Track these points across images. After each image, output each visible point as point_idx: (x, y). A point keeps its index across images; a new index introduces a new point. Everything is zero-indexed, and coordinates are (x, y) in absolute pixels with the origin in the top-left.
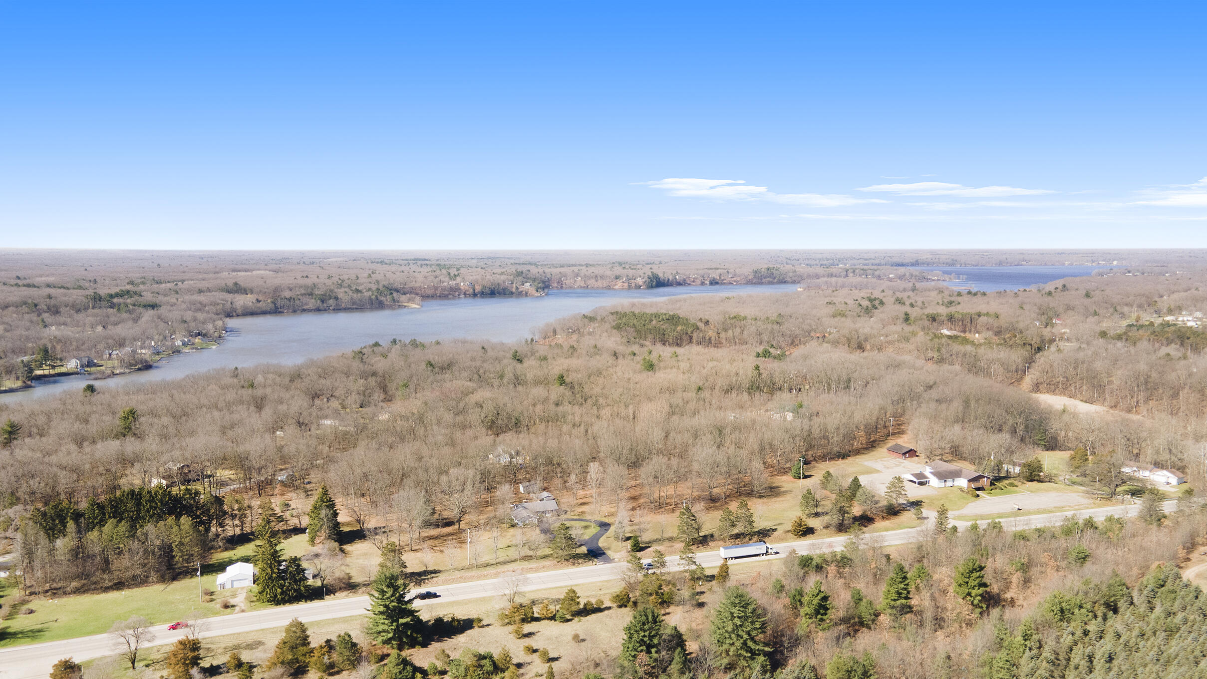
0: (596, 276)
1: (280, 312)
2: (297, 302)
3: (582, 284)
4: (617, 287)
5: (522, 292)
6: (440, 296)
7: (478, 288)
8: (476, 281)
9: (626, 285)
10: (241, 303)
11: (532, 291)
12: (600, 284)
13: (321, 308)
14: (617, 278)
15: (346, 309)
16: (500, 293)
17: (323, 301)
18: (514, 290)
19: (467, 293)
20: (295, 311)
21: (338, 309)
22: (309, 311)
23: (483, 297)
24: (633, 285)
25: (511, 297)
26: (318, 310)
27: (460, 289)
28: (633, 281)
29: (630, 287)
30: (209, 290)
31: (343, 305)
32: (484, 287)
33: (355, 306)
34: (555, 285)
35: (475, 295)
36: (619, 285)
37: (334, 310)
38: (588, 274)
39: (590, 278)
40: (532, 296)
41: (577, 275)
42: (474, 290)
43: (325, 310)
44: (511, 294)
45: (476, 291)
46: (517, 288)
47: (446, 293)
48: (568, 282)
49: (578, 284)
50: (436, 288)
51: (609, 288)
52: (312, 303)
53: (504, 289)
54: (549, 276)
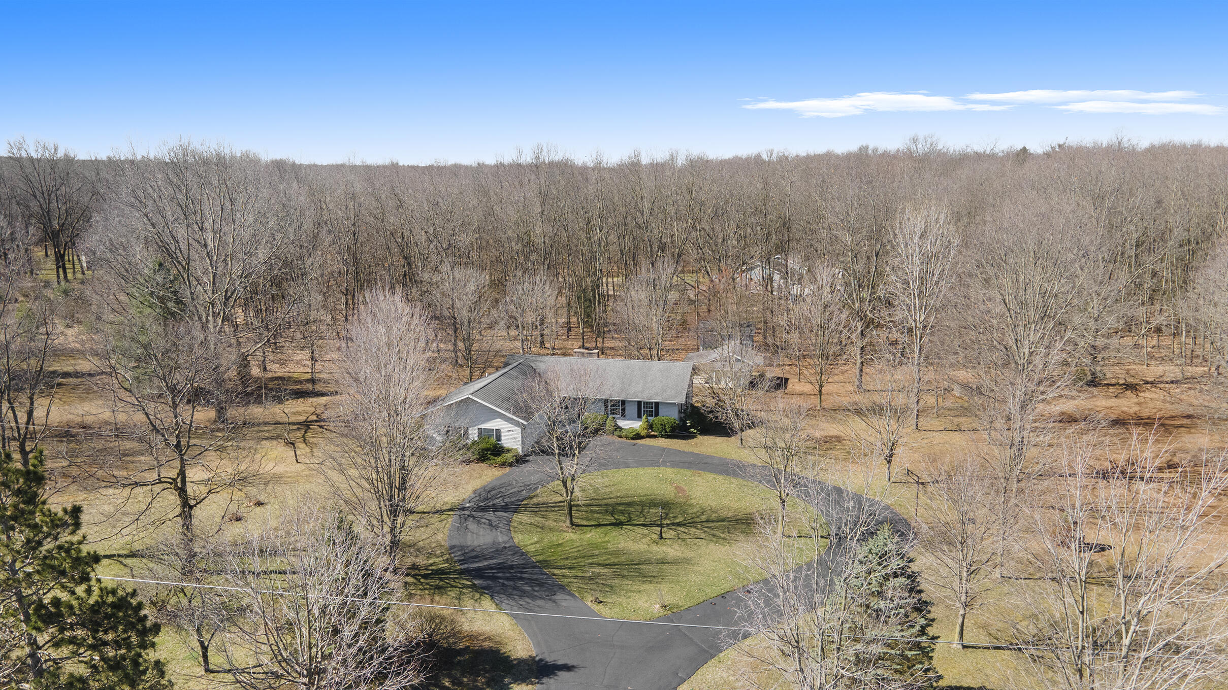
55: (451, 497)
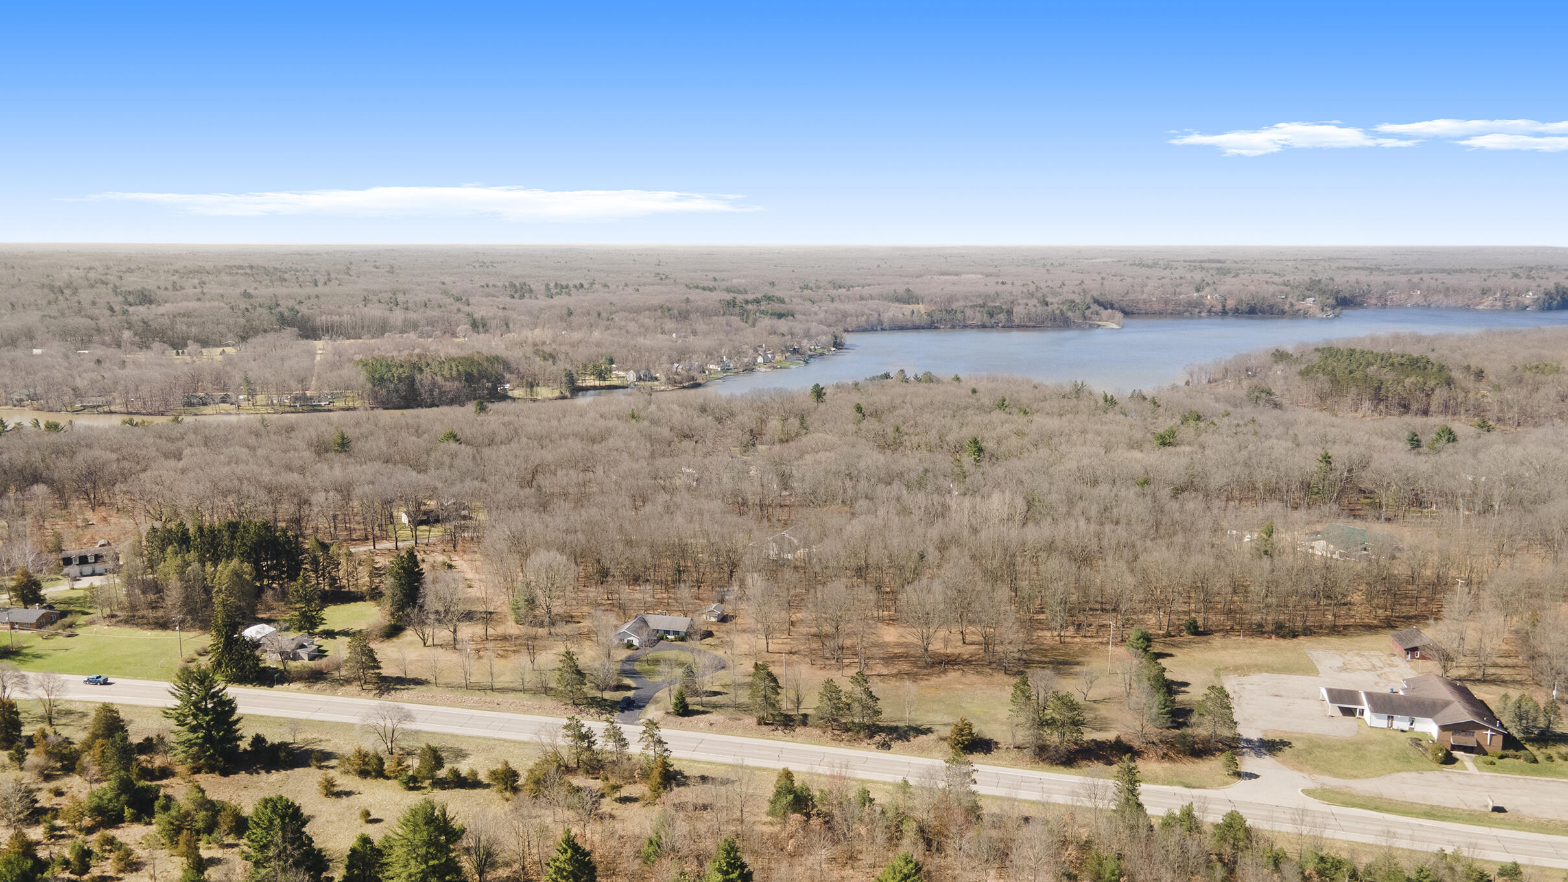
0: (1448, 289)
1: (936, 328)
2: (959, 315)
3: (1421, 301)
4: (1481, 307)
5: (1299, 310)
6: (1172, 313)
7: (1231, 304)
8: (1231, 293)
9: (1499, 304)
10: (890, 314)
11: (1315, 310)
12: (1451, 302)
13: (988, 324)
14: (1484, 292)
15: (1022, 327)
16: (1263, 312)
17: (991, 316)
18: (1287, 308)
19: (1214, 309)
20: (953, 327)
21: (1009, 326)
22: (972, 327)
23: (1237, 317)
24: (1512, 305)
25: (1282, 318)
26: (984, 326)
27: (1203, 304)
28: (1513, 298)
29: (1505, 308)
30: (871, 297)
31: (1017, 322)
32: (1240, 301)
33: (1031, 324)
34: (1374, 301)
35: (1224, 313)
36: (1488, 302)
37: (1003, 327)
38: (1433, 284)
39: (1436, 291)
40: (1314, 317)
41: (1414, 287)
42: (1224, 306)
43: (992, 327)
44: (1282, 313)
45: (1227, 308)
46: (1292, 305)
47: (1181, 308)
48: (1395, 296)
49: (1414, 300)
50: (1166, 302)
51: (1467, 308)
52: (978, 317)
53: (1271, 307)
54: (1365, 288)
55: (620, 659)
